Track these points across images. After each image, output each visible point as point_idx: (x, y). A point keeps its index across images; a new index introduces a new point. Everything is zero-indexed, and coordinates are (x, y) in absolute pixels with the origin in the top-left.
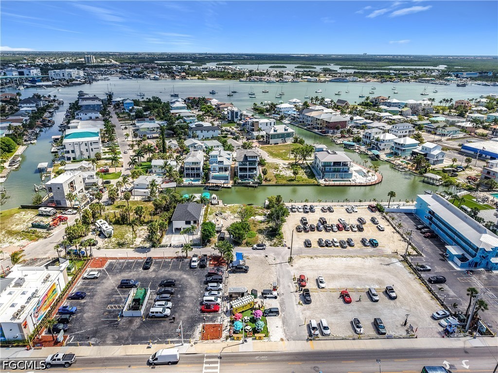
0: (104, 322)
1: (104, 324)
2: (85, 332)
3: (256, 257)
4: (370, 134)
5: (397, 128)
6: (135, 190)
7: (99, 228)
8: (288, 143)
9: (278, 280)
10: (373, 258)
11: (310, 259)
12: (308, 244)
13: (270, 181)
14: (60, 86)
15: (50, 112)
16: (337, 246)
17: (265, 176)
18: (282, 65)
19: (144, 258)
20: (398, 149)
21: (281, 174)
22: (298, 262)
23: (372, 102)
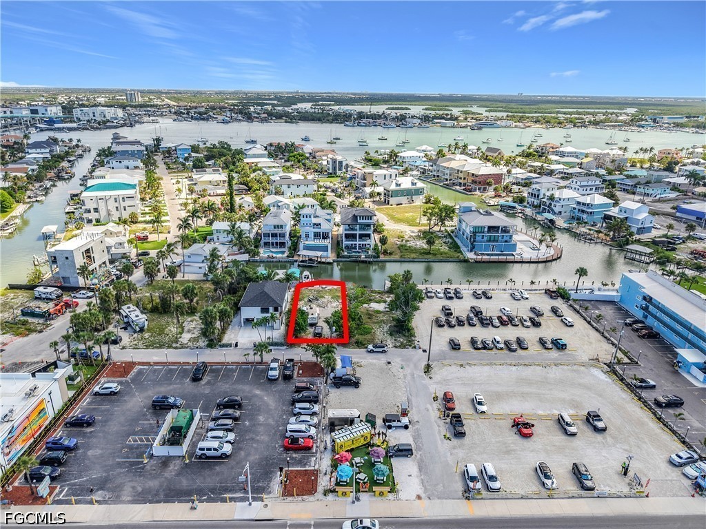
0: (120, 465)
1: (121, 468)
2: (87, 480)
3: (371, 364)
4: (539, 190)
5: (578, 183)
6: (185, 264)
7: (126, 317)
8: (417, 204)
9: (409, 400)
10: (560, 367)
11: (459, 367)
12: (455, 346)
13: (391, 254)
14: (88, 129)
15: (69, 161)
16: (502, 349)
17: (384, 247)
18: (404, 106)
19: (193, 363)
20: (583, 211)
21: (408, 245)
22: (439, 373)
23: (537, 152)
